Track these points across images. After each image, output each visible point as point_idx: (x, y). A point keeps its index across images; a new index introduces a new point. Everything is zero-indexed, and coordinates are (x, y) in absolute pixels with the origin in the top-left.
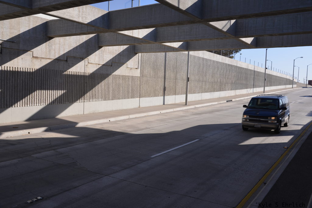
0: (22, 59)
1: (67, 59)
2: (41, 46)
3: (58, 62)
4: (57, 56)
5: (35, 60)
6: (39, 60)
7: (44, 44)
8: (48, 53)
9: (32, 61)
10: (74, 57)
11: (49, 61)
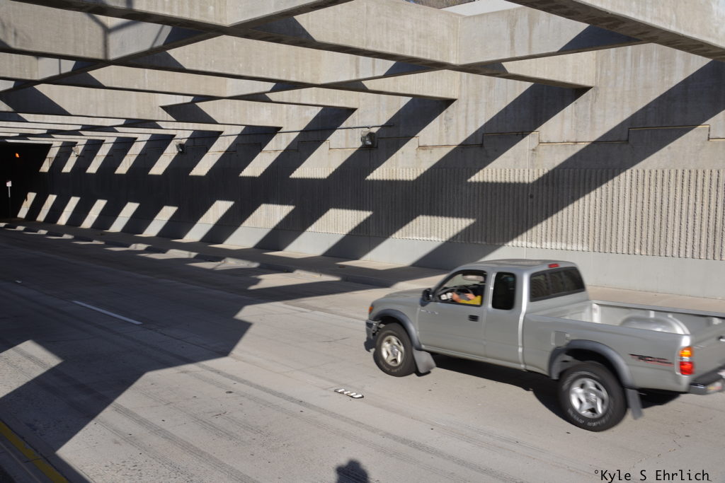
0: (403, 153)
1: (483, 140)
2: (432, 122)
3: (462, 152)
4: (461, 139)
5: (421, 152)
6: (428, 151)
7: (438, 117)
8: (444, 134)
9: (416, 155)
10: (501, 135)
11: (446, 151)
